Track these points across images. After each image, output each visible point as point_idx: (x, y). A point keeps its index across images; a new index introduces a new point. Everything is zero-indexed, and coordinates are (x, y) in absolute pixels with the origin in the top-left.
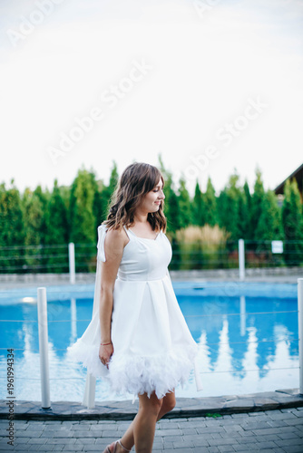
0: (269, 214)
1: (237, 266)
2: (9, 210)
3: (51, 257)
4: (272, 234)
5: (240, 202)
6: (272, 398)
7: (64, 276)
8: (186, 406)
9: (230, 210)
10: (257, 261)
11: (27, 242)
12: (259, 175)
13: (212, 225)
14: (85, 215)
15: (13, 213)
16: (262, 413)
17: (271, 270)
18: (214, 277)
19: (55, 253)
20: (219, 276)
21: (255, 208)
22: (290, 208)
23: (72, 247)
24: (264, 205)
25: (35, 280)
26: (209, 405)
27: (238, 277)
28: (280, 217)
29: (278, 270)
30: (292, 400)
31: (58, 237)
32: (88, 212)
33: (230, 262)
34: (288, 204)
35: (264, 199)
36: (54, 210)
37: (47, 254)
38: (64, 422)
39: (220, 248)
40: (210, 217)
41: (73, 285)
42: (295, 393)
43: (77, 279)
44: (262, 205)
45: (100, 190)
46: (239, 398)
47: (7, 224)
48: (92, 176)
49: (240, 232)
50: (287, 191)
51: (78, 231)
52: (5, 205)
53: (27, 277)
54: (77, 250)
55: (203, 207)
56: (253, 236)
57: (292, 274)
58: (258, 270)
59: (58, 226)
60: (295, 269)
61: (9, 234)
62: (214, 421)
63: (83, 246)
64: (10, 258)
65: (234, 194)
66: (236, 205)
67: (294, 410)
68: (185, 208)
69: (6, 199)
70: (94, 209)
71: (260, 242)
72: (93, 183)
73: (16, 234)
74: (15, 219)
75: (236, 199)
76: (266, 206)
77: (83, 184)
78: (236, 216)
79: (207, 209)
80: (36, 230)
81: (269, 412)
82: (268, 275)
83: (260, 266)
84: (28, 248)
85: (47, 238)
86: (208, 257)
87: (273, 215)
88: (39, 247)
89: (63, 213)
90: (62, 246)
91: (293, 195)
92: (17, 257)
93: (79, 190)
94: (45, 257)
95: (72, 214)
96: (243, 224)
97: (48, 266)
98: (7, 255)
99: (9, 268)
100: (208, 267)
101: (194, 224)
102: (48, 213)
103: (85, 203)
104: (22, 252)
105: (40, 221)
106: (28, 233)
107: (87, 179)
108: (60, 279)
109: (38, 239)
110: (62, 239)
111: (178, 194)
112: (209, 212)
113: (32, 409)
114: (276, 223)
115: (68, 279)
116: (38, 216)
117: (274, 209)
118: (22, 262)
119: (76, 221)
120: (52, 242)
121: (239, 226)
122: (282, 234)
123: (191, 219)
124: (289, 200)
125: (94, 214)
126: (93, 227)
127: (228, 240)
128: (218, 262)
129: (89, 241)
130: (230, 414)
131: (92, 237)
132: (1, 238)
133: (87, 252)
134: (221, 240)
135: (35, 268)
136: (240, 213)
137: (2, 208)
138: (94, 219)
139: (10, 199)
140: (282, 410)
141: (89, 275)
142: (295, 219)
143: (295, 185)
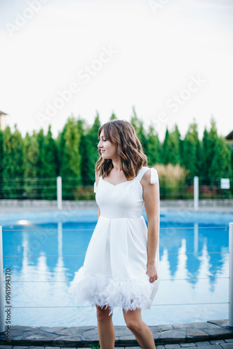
0: (221, 156)
1: (192, 198)
2: (12, 149)
3: (45, 188)
4: (222, 173)
5: (198, 145)
6: (203, 330)
7: (54, 202)
9: (189, 152)
10: (210, 194)
11: (26, 174)
12: (213, 124)
13: (174, 164)
14: (72, 154)
15: (15, 151)
16: (193, 344)
17: (221, 201)
18: (174, 206)
19: (48, 184)
20: (179, 206)
21: (209, 151)
23: (59, 180)
24: (217, 149)
25: (32, 205)
27: (193, 206)
28: (229, 158)
29: (226, 201)
30: (221, 332)
31: (51, 171)
32: (75, 153)
33: (188, 195)
35: (217, 143)
36: (48, 149)
37: (42, 185)
39: (180, 183)
40: (173, 158)
41: (60, 210)
42: (224, 325)
43: (63, 205)
44: (215, 148)
45: (85, 134)
46: (174, 328)
47: (10, 160)
48: (80, 122)
49: (197, 170)
51: (67, 167)
52: (9, 145)
53: (26, 202)
54: (63, 182)
55: (167, 149)
56: (207, 173)
58: (211, 202)
59: (51, 162)
61: (12, 168)
63: (70, 179)
64: (12, 188)
65: (192, 140)
66: (194, 148)
67: (221, 342)
68: (153, 150)
69: (10, 140)
70: (80, 149)
71: (212, 179)
72: (80, 128)
73: (18, 168)
74: (17, 156)
75: (194, 144)
76: (219, 149)
77: (72, 129)
78: (194, 157)
79: (170, 150)
80: (33, 165)
81: (198, 344)
82: (218, 205)
83: (212, 198)
84: (27, 180)
85: (42, 172)
86: (170, 190)
87: (224, 157)
88: (35, 180)
89: (55, 152)
90: (53, 179)
92: (18, 187)
93: (68, 134)
94: (40, 187)
95: (62, 152)
96: (200, 163)
97: (43, 195)
98: (10, 185)
99: (12, 196)
100: (170, 198)
101: (160, 163)
102: (43, 151)
103: (72, 144)
104: (22, 183)
105: (37, 158)
106: (27, 168)
108: (51, 205)
109: (34, 173)
110: (54, 173)
111: (147, 138)
112: (173, 153)
114: (226, 163)
115: (56, 205)
116: (35, 154)
117: (225, 153)
118: (22, 191)
119: (65, 159)
120: (46, 175)
121: (196, 165)
122: (231, 171)
123: (157, 159)
125: (80, 152)
126: (78, 164)
127: (187, 176)
128: (178, 194)
129: (75, 176)
130: (164, 345)
131: (78, 172)
132: (5, 171)
133: (74, 183)
134: (181, 177)
135: (32, 195)
136: (197, 155)
137: (7, 147)
138: (80, 157)
139: (13, 140)
140: (212, 342)
141: (74, 203)
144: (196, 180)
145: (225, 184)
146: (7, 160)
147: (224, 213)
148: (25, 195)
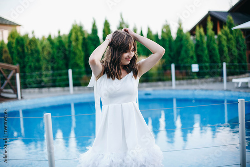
0: (187, 48)
1: (171, 80)
2: (31, 50)
3: (59, 78)
4: (190, 60)
7: (66, 89)
9: (164, 46)
10: (181, 77)
11: (43, 69)
12: (180, 25)
14: (78, 52)
15: (34, 52)
17: (189, 81)
18: (156, 86)
19: (60, 75)
20: (159, 86)
21: (179, 44)
22: (200, 44)
23: (70, 72)
25: (49, 92)
27: (172, 85)
28: (194, 49)
29: (193, 81)
31: (62, 65)
32: (80, 51)
33: (165, 78)
34: (198, 41)
35: (184, 39)
36: (59, 49)
37: (57, 76)
39: (159, 69)
41: (71, 95)
43: (74, 90)
44: (183, 42)
45: (86, 36)
47: (31, 59)
48: (81, 28)
49: (170, 59)
50: (198, 34)
51: (74, 61)
52: (29, 47)
53: (45, 90)
54: (74, 73)
56: (178, 61)
57: (202, 83)
58: (182, 82)
60: (203, 80)
61: (33, 64)
63: (77, 70)
64: (34, 79)
65: (167, 39)
66: (168, 43)
69: (30, 44)
70: (83, 47)
71: (182, 65)
72: (82, 32)
73: (37, 64)
74: (36, 56)
76: (186, 43)
77: (76, 33)
80: (48, 61)
82: (188, 84)
83: (183, 79)
84: (44, 73)
85: (55, 66)
87: (190, 48)
88: (51, 73)
90: (64, 72)
91: (201, 36)
92: (38, 79)
93: (74, 37)
94: (55, 78)
95: (70, 51)
96: (172, 54)
97: (57, 84)
98: (31, 78)
99: (35, 86)
100: (152, 81)
101: (143, 55)
102: (56, 51)
103: (77, 45)
104: (41, 75)
105: (51, 56)
106: (44, 64)
107: (78, 30)
108: (64, 91)
109: (50, 67)
110: (64, 67)
114: (192, 53)
115: (69, 91)
116: (49, 53)
117: (190, 45)
118: (41, 82)
119: (72, 56)
120: (58, 69)
122: (195, 59)
124: (199, 39)
125: (83, 50)
126: (83, 59)
127: (163, 64)
128: (158, 78)
129: (81, 68)
131: (82, 65)
132: (28, 68)
133: (80, 74)
134: (160, 65)
135: (49, 84)
137: (28, 49)
138: (83, 54)
139: (32, 44)
141: (81, 88)
142: (203, 51)
143: (202, 30)
144: (173, 66)
145: (195, 68)
146: (29, 59)
147: (196, 90)
148: (43, 84)
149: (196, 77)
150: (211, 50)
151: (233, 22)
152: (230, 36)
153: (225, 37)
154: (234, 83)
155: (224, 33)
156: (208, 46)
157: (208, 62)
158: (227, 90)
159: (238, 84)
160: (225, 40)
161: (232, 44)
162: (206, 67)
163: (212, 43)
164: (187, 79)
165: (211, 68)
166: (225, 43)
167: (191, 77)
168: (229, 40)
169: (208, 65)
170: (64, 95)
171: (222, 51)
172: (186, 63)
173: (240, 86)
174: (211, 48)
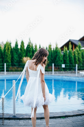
0: (59, 56)
4: (60, 62)
6: (78, 112)
8: (55, 115)
10: (56, 70)
12: (57, 45)
16: (76, 117)
21: (56, 54)
22: (65, 55)
26: (61, 114)
27: (52, 73)
28: (62, 57)
29: (61, 72)
32: (9, 54)
33: (48, 70)
34: (64, 54)
38: (20, 120)
41: (5, 75)
42: (83, 111)
43: (6, 73)
44: (57, 53)
45: (12, 48)
46: (69, 112)
48: (10, 44)
49: (51, 61)
50: (64, 50)
51: (6, 59)
54: (6, 65)
56: (55, 62)
57: (65, 73)
58: (56, 72)
60: (66, 72)
62: (63, 119)
72: (10, 46)
75: (51, 52)
76: (59, 54)
77: (8, 46)
82: (59, 73)
87: (61, 56)
89: (2, 54)
90: (1, 64)
95: (4, 54)
96: (52, 59)
103: (8, 52)
111: (34, 50)
113: (10, 116)
114: (61, 59)
117: (61, 55)
121: (51, 59)
122: (63, 62)
124: (65, 52)
126: (10, 58)
127: (48, 63)
128: (46, 69)
129: (9, 63)
130: (67, 117)
131: (10, 61)
133: (9, 65)
136: (51, 56)
138: (11, 56)
140: (81, 116)
141: (9, 72)
142: (66, 58)
143: (66, 48)
144: (53, 64)
145: (63, 66)
147: (63, 76)
149: (63, 70)
150: (70, 58)
151: (81, 45)
152: (79, 52)
153: (77, 52)
154: (80, 74)
155: (76, 50)
156: (69, 56)
157: (68, 64)
158: (77, 77)
159: (82, 74)
160: (77, 53)
161: (80, 56)
162: (67, 65)
163: (71, 54)
164: (59, 71)
165: (70, 66)
166: (76, 55)
167: (60, 70)
168: (78, 54)
169: (68, 65)
170: (2, 75)
171: (75, 59)
172: (58, 63)
173: (83, 75)
174: (70, 57)
